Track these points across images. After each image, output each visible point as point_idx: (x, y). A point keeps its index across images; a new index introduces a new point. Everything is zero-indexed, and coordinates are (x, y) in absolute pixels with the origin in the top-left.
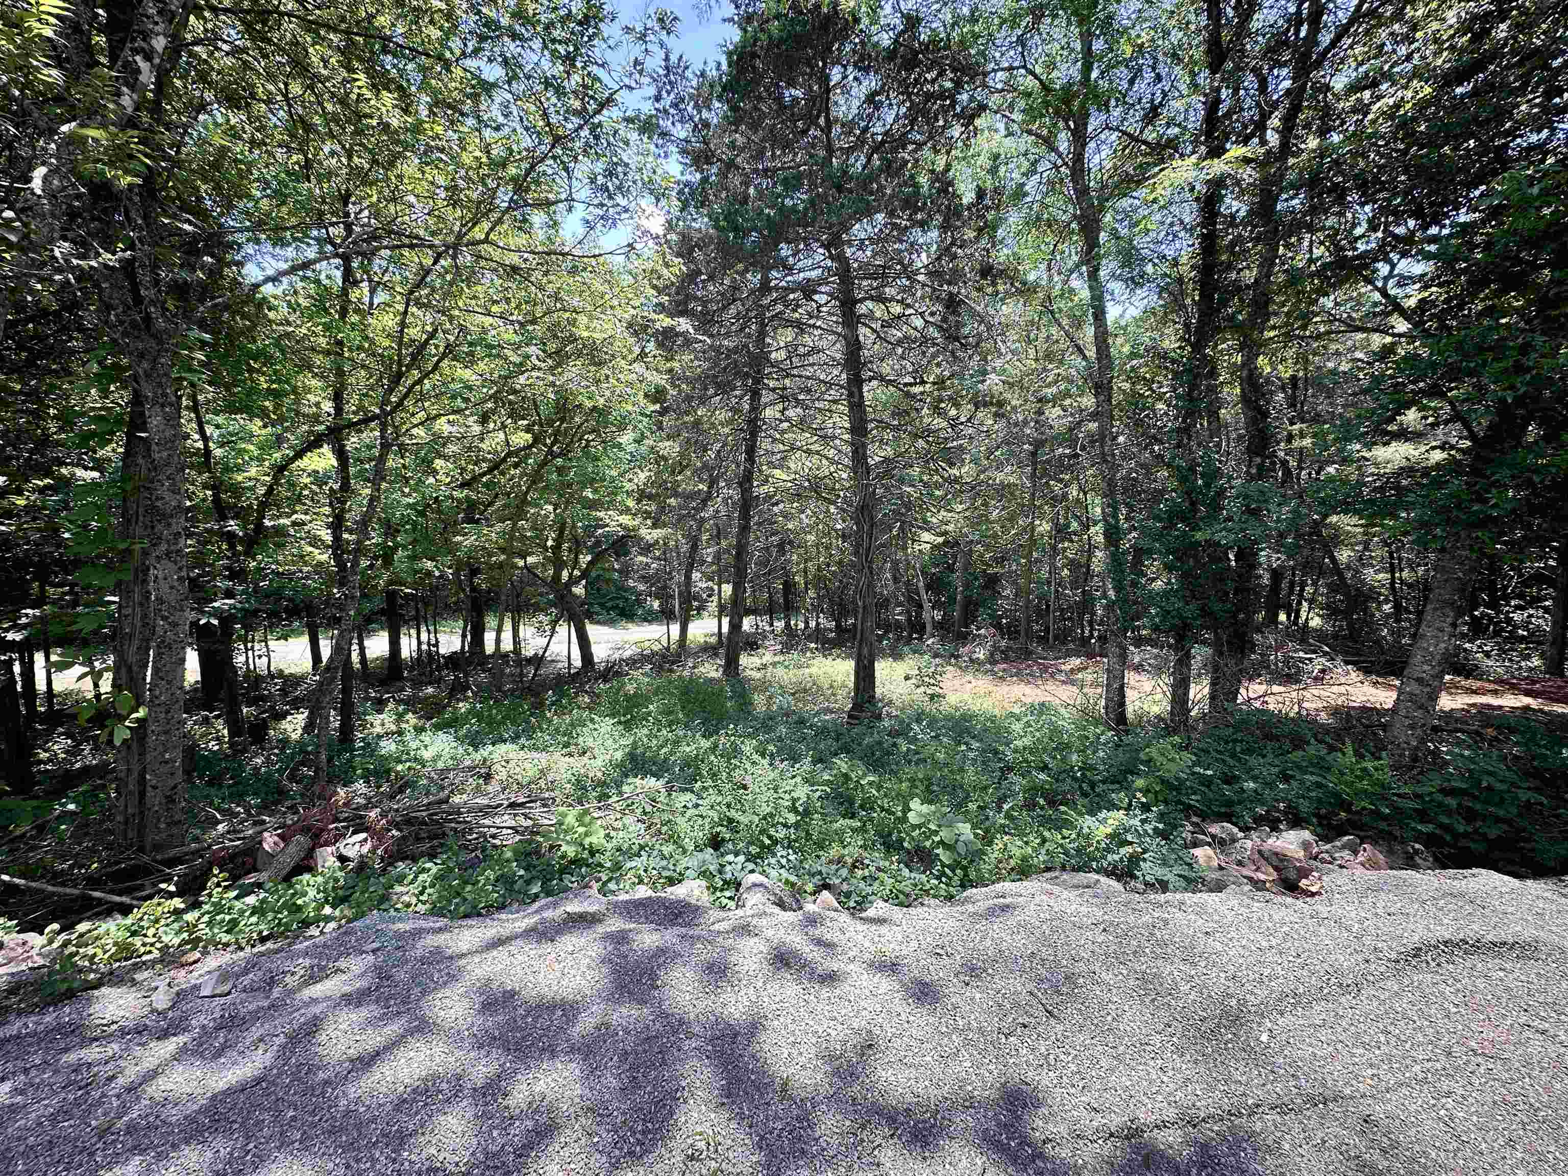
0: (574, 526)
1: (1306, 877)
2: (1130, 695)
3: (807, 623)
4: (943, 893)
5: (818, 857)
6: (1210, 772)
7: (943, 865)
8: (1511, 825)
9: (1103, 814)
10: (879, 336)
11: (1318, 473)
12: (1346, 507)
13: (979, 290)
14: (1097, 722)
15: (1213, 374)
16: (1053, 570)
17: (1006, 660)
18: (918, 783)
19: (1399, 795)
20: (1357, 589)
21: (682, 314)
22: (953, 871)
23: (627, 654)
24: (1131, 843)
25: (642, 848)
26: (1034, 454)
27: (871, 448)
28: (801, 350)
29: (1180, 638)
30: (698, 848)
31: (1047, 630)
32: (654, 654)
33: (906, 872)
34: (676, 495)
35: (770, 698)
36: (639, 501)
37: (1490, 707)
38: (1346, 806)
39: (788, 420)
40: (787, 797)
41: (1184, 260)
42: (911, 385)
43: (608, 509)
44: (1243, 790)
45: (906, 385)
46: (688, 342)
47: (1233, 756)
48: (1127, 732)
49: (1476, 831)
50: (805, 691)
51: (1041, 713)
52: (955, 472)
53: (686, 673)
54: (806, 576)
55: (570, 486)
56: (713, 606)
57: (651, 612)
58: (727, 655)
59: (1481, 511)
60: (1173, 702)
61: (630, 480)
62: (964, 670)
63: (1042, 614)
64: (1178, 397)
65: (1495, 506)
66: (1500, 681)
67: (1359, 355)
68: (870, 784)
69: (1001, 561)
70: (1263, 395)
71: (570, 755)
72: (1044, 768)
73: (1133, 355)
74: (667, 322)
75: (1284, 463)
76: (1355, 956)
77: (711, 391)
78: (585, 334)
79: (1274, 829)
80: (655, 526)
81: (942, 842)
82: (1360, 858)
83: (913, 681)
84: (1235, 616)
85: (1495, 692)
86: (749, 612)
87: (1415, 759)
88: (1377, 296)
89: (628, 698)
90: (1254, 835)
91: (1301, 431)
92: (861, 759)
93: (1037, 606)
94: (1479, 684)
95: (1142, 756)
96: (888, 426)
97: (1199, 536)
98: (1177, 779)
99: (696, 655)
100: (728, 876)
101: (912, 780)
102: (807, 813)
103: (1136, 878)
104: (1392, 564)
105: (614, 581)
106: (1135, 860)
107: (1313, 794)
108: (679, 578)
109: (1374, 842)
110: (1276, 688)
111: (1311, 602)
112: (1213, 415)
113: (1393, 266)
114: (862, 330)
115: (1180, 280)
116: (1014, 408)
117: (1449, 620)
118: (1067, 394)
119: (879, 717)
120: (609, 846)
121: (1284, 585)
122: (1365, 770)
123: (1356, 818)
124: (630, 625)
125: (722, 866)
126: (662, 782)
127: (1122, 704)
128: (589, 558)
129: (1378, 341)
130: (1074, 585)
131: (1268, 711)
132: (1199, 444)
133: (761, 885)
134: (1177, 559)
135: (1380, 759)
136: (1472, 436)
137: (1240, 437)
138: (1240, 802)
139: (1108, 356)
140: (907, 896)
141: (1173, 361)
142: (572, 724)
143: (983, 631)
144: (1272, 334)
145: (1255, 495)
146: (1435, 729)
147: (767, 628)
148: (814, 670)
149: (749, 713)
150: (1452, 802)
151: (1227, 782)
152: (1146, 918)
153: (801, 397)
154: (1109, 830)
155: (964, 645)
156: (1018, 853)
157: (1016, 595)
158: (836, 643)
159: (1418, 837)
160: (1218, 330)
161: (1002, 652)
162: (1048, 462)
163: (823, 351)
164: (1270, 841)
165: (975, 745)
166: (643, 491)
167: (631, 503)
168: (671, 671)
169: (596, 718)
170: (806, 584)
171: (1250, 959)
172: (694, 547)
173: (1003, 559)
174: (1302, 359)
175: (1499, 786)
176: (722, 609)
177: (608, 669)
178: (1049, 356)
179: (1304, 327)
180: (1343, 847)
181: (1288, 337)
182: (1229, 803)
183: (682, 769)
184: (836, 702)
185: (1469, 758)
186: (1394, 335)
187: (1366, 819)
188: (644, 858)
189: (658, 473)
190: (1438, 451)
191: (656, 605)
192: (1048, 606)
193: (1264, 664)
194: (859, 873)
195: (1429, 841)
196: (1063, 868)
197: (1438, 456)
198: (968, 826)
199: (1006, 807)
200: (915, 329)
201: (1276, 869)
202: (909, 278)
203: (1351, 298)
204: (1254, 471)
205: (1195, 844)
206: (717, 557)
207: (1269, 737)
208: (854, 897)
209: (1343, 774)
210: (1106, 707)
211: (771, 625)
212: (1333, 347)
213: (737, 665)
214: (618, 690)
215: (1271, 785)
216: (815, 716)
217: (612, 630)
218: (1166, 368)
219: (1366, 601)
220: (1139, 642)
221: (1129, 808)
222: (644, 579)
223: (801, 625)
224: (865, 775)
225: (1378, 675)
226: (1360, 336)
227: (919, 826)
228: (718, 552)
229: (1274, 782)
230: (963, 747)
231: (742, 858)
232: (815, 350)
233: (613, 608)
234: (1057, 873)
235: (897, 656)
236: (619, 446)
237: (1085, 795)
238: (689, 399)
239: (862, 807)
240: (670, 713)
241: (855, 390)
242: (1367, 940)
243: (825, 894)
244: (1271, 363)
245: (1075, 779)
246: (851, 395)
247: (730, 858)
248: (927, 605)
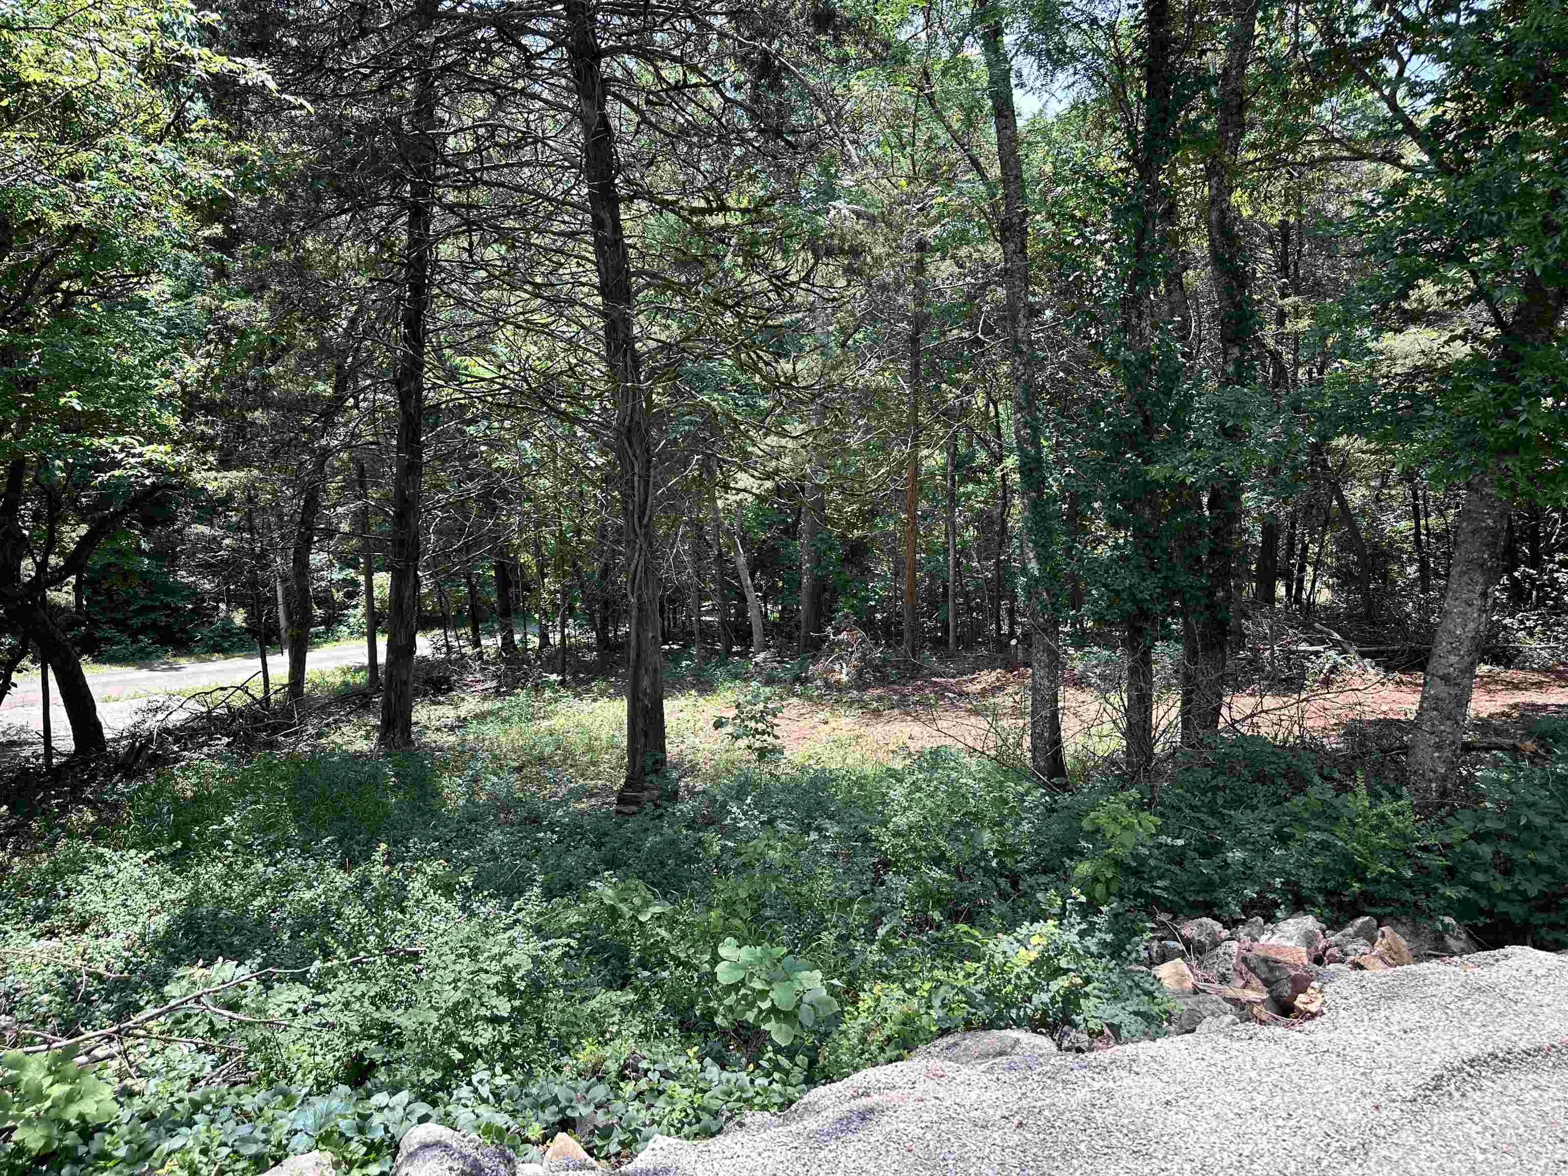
0: (43, 463)
1: (1304, 991)
2: (1069, 727)
3: (544, 637)
4: (777, 1099)
5: (558, 1069)
6: (1180, 842)
7: (778, 1050)
8: (1554, 875)
9: (1023, 930)
10: (644, 120)
11: (1321, 372)
12: (1351, 425)
13: (814, 49)
14: (1020, 775)
15: (1170, 214)
16: (953, 530)
17: (883, 681)
18: (740, 908)
19: (1425, 849)
20: (1375, 546)
21: (256, 49)
22: (791, 1058)
23: (178, 718)
24: (1066, 971)
25: (197, 1106)
26: (914, 340)
27: (639, 323)
28: (502, 137)
29: (1136, 632)
30: (323, 1087)
31: (945, 628)
32: (233, 714)
33: (713, 1071)
34: (267, 405)
35: (475, 780)
36: (187, 416)
37: (1534, 707)
38: (1359, 873)
39: (483, 265)
40: (494, 966)
41: (1122, 30)
42: (702, 212)
43: (121, 432)
44: (1226, 865)
45: (694, 211)
46: (273, 107)
47: (1213, 813)
48: (1064, 787)
49: (1515, 890)
50: (541, 760)
51: (934, 767)
52: (785, 366)
53: (303, 747)
54: (537, 553)
55: (30, 384)
56: (357, 615)
57: (228, 630)
58: (386, 706)
59: (1512, 432)
60: (1128, 733)
61: (166, 375)
62: (817, 702)
63: (936, 601)
64: (1121, 250)
65: (1526, 423)
66: (1546, 670)
67: (1366, 195)
68: (658, 917)
69: (869, 516)
70: (1241, 249)
71: (52, 933)
72: (939, 860)
73: (1057, 179)
74: (221, 63)
75: (1276, 356)
76: (1363, 1101)
77: (329, 205)
78: (36, 75)
79: (1270, 918)
80: (225, 464)
81: (774, 1010)
82: (1379, 948)
83: (729, 729)
84: (1211, 594)
85: (1539, 685)
86: (427, 624)
87: (1444, 793)
88: (1384, 109)
89: (179, 805)
90: (1242, 931)
91: (1296, 308)
92: (642, 876)
93: (929, 589)
94: (1521, 675)
95: (1086, 824)
96: (668, 285)
97: (1156, 471)
98: (1136, 856)
99: (324, 709)
100: (378, 1135)
101: (729, 905)
102: (537, 988)
103: (1076, 1026)
104: (1416, 507)
105: (144, 576)
106: (1072, 998)
107: (1317, 860)
108: (280, 563)
109: (1394, 919)
110: (1269, 702)
111: (1318, 564)
112: (1175, 280)
113: (1403, 66)
114: (613, 107)
115: (1119, 61)
116: (877, 260)
117: (1479, 589)
118: (962, 238)
119: (674, 796)
120: (125, 1114)
121: (1282, 541)
122: (1382, 816)
123: (1371, 888)
124: (183, 661)
125: (365, 1117)
126: (252, 964)
127: (1056, 742)
128: (83, 529)
129: (1390, 174)
130: (984, 553)
131: (1259, 737)
132: (1155, 327)
133: (437, 1144)
134: (1129, 508)
135: (1400, 797)
136: (1499, 322)
137: (1214, 316)
138: (1224, 882)
139: (1018, 177)
140: (716, 1114)
141: (1113, 192)
142: (57, 872)
143: (844, 636)
144: (1251, 156)
145: (1232, 407)
146: (1467, 748)
147: (469, 650)
148: (558, 722)
149: (434, 814)
150: (1486, 850)
151: (1205, 854)
152: (1082, 1094)
153: (510, 223)
154: (1034, 955)
155: (815, 660)
156: (896, 1010)
157: (896, 574)
158: (600, 670)
159: (1450, 907)
160: (1175, 145)
161: (877, 669)
162: (937, 350)
163: (543, 140)
164: (1263, 939)
165: (832, 829)
166: (195, 396)
167: (172, 421)
168: (271, 745)
169: (107, 853)
170: (541, 566)
171: (1228, 1134)
172: (312, 505)
173: (874, 513)
174: (1293, 197)
175: (1539, 821)
176: (375, 622)
177: (135, 752)
178: (933, 175)
179: (1292, 148)
180: (1357, 935)
181: (1274, 161)
182: (1209, 885)
183: (294, 936)
184: (597, 776)
185: (1508, 785)
186: (1406, 168)
187: (1384, 889)
188: (201, 1127)
189: (226, 360)
190: (1459, 342)
191: (239, 618)
192: (946, 588)
193: (1254, 664)
194: (628, 1088)
195: (1462, 909)
196: (969, 1026)
197: (1461, 350)
198: (818, 974)
199: (881, 932)
200: (709, 111)
201: (1266, 983)
202: (694, 19)
203: (1354, 109)
204: (1230, 369)
205: (1164, 958)
206: (361, 519)
207: (1261, 778)
208: (618, 1135)
209: (1355, 825)
210: (1034, 749)
211: (477, 644)
212: (1335, 181)
213: (408, 723)
214: (158, 792)
215: (1264, 852)
216: (558, 805)
217: (145, 673)
218: (1104, 201)
219: (1385, 562)
220: (1081, 640)
221: (1061, 916)
222: (208, 568)
223: (534, 642)
224: (647, 904)
225: (1403, 672)
226: (1367, 166)
227: (734, 988)
228: (364, 511)
229: (1266, 848)
230: (814, 836)
231: (404, 1096)
232: (527, 138)
233: (143, 629)
234: (957, 1037)
235: (705, 686)
236: (141, 305)
237: (1003, 896)
238: (283, 216)
239: (643, 964)
240: (269, 827)
241: (605, 215)
242: (1379, 1077)
243: (562, 1137)
244: (1252, 201)
245: (988, 871)
246: (598, 224)
247: (381, 1098)
248: (752, 596)
